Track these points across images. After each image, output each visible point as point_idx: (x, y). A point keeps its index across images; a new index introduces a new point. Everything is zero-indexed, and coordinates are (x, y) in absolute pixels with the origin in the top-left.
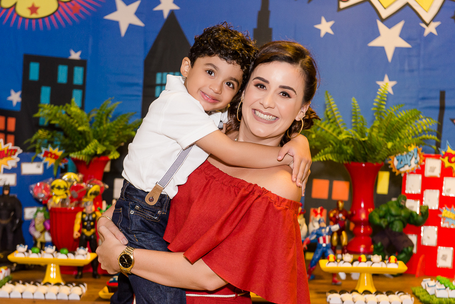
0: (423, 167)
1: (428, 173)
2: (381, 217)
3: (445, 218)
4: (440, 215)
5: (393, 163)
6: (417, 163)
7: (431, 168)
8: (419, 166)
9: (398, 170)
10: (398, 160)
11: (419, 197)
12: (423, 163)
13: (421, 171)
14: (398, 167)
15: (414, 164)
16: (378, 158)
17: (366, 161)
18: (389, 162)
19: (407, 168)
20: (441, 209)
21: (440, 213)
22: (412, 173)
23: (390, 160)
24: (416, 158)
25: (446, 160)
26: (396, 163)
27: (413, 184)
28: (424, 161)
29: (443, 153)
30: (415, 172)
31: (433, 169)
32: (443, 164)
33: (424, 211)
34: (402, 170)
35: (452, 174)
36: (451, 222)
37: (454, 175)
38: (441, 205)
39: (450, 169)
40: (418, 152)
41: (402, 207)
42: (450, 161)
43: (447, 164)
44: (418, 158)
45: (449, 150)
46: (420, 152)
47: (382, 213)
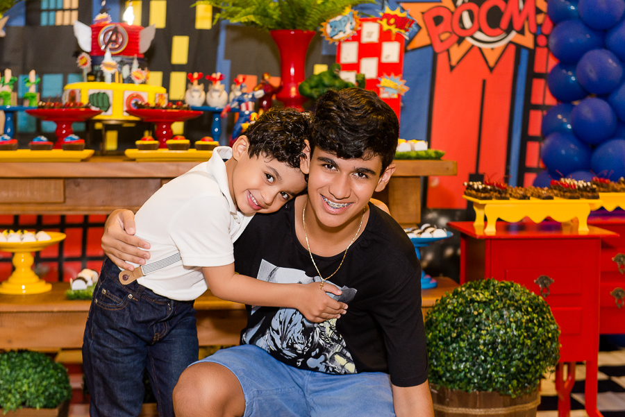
0: (359, 32)
1: (365, 39)
2: (312, 88)
3: (384, 87)
4: (378, 85)
5: (325, 30)
6: (353, 29)
7: (368, 33)
8: (355, 32)
9: (331, 38)
10: (331, 27)
11: (355, 67)
12: (359, 28)
13: (356, 37)
14: (332, 35)
15: (348, 31)
16: (308, 23)
17: (294, 28)
18: (321, 29)
19: (341, 36)
20: (379, 79)
21: (379, 82)
22: (347, 40)
23: (322, 26)
24: (351, 23)
25: (384, 22)
26: (329, 30)
27: (349, 53)
28: (360, 26)
29: (381, 14)
30: (350, 39)
31: (370, 34)
32: (381, 27)
33: (360, 79)
34: (336, 38)
35: (391, 38)
36: (391, 91)
37: (393, 38)
38: (380, 74)
39: (389, 32)
40: (353, 15)
41: (336, 77)
42: (389, 24)
43: (386, 27)
44: (354, 24)
45: (388, 10)
46: (356, 16)
47: (313, 83)
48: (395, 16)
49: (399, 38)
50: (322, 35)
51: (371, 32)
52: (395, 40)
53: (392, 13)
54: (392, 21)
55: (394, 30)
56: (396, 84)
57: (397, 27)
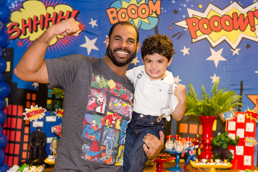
0: (236, 118)
1: (239, 121)
2: (217, 142)
3: (247, 142)
4: (245, 141)
5: (222, 116)
6: (234, 116)
7: (240, 118)
9: (224, 119)
10: (224, 115)
11: (234, 132)
12: (236, 116)
13: (235, 120)
15: (232, 117)
16: (215, 114)
17: (209, 115)
18: (220, 116)
19: (228, 119)
20: (245, 138)
21: (245, 139)
22: (231, 121)
23: (220, 114)
24: (233, 114)
26: (223, 116)
27: (232, 126)
28: (237, 115)
30: (232, 120)
31: (241, 119)
32: (246, 117)
33: (237, 138)
34: (226, 119)
35: (250, 121)
36: (250, 144)
37: (251, 122)
38: (245, 136)
39: (249, 119)
40: (234, 111)
41: (227, 137)
42: (249, 115)
43: (248, 117)
44: (234, 114)
45: (249, 110)
46: (235, 111)
47: (217, 140)
48: (252, 113)
49: (253, 121)
50: (220, 118)
51: (241, 118)
52: (252, 122)
53: (251, 111)
54: (251, 114)
55: (252, 118)
56: (252, 141)
57: (252, 117)
